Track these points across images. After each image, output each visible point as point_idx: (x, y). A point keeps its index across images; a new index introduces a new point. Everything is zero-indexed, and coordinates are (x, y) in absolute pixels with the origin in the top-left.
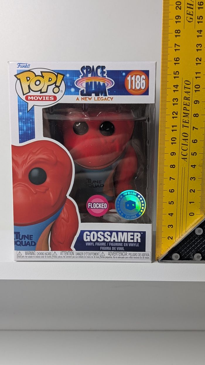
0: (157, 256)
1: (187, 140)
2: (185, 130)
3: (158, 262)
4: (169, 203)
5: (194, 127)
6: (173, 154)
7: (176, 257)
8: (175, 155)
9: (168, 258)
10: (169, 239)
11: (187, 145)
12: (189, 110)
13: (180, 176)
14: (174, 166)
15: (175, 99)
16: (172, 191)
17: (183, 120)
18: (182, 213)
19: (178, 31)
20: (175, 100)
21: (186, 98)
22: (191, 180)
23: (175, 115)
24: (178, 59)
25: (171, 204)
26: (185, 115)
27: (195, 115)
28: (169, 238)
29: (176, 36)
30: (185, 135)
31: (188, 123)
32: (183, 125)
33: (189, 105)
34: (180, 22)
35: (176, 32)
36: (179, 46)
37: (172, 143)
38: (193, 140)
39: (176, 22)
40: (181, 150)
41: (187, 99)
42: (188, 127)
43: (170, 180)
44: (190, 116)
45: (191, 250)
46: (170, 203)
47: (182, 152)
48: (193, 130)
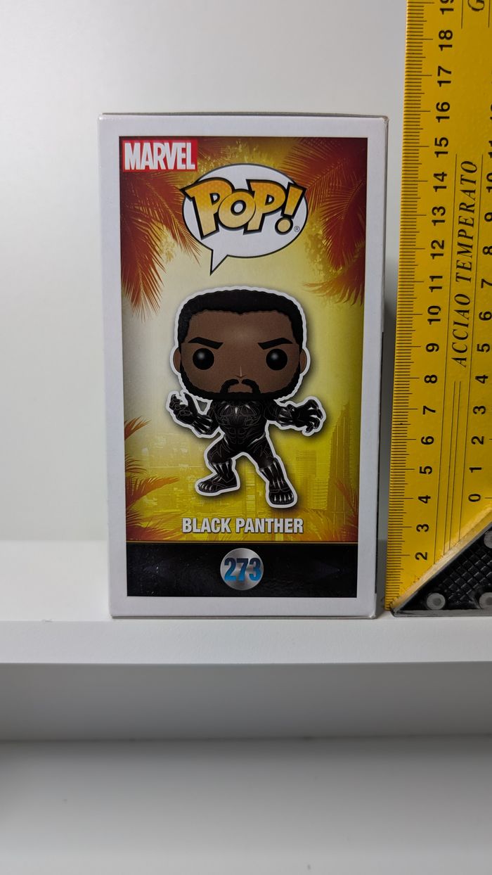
0: (388, 600)
1: (468, 311)
2: (463, 287)
3: (393, 613)
4: (421, 472)
5: (483, 281)
6: (432, 347)
7: (437, 602)
8: (437, 350)
9: (416, 605)
10: (418, 559)
11: (467, 325)
12: (472, 238)
13: (449, 403)
14: (433, 379)
15: (439, 209)
16: (428, 441)
17: (458, 261)
18: (451, 495)
19: (445, 33)
20: (438, 211)
21: (465, 207)
22: (476, 413)
23: (438, 250)
24: (445, 107)
25: (425, 473)
26: (461, 249)
27: (486, 250)
28: (419, 556)
29: (441, 46)
30: (462, 299)
31: (470, 269)
32: (458, 275)
33: (472, 225)
34: (452, 10)
35: (442, 35)
36: (450, 73)
37: (430, 321)
38: (481, 313)
39: (443, 10)
40: (453, 339)
41: (468, 208)
42: (469, 280)
43: (424, 413)
44: (474, 251)
45: (470, 586)
46: (423, 471)
47: (454, 343)
48: (482, 287)
